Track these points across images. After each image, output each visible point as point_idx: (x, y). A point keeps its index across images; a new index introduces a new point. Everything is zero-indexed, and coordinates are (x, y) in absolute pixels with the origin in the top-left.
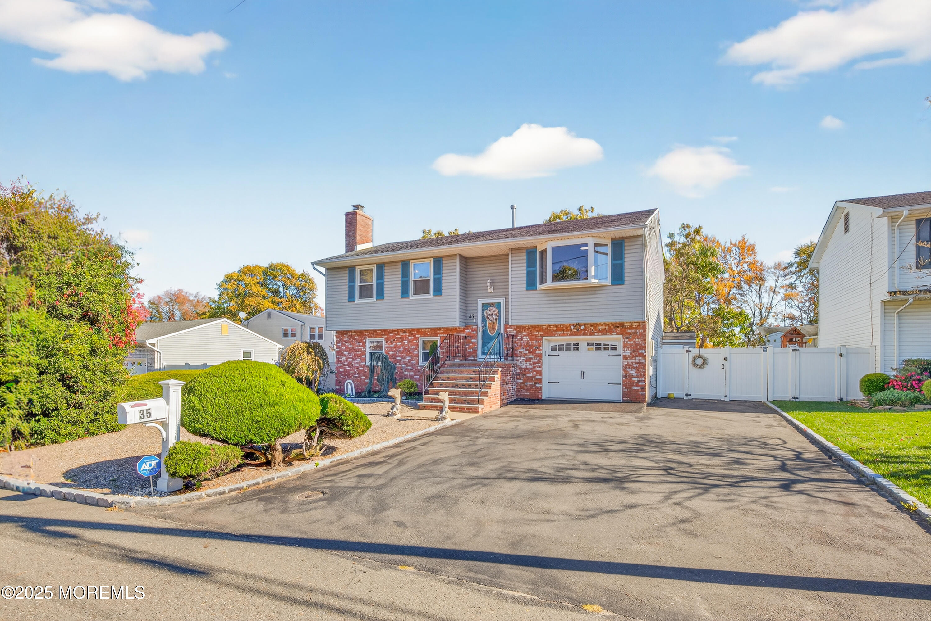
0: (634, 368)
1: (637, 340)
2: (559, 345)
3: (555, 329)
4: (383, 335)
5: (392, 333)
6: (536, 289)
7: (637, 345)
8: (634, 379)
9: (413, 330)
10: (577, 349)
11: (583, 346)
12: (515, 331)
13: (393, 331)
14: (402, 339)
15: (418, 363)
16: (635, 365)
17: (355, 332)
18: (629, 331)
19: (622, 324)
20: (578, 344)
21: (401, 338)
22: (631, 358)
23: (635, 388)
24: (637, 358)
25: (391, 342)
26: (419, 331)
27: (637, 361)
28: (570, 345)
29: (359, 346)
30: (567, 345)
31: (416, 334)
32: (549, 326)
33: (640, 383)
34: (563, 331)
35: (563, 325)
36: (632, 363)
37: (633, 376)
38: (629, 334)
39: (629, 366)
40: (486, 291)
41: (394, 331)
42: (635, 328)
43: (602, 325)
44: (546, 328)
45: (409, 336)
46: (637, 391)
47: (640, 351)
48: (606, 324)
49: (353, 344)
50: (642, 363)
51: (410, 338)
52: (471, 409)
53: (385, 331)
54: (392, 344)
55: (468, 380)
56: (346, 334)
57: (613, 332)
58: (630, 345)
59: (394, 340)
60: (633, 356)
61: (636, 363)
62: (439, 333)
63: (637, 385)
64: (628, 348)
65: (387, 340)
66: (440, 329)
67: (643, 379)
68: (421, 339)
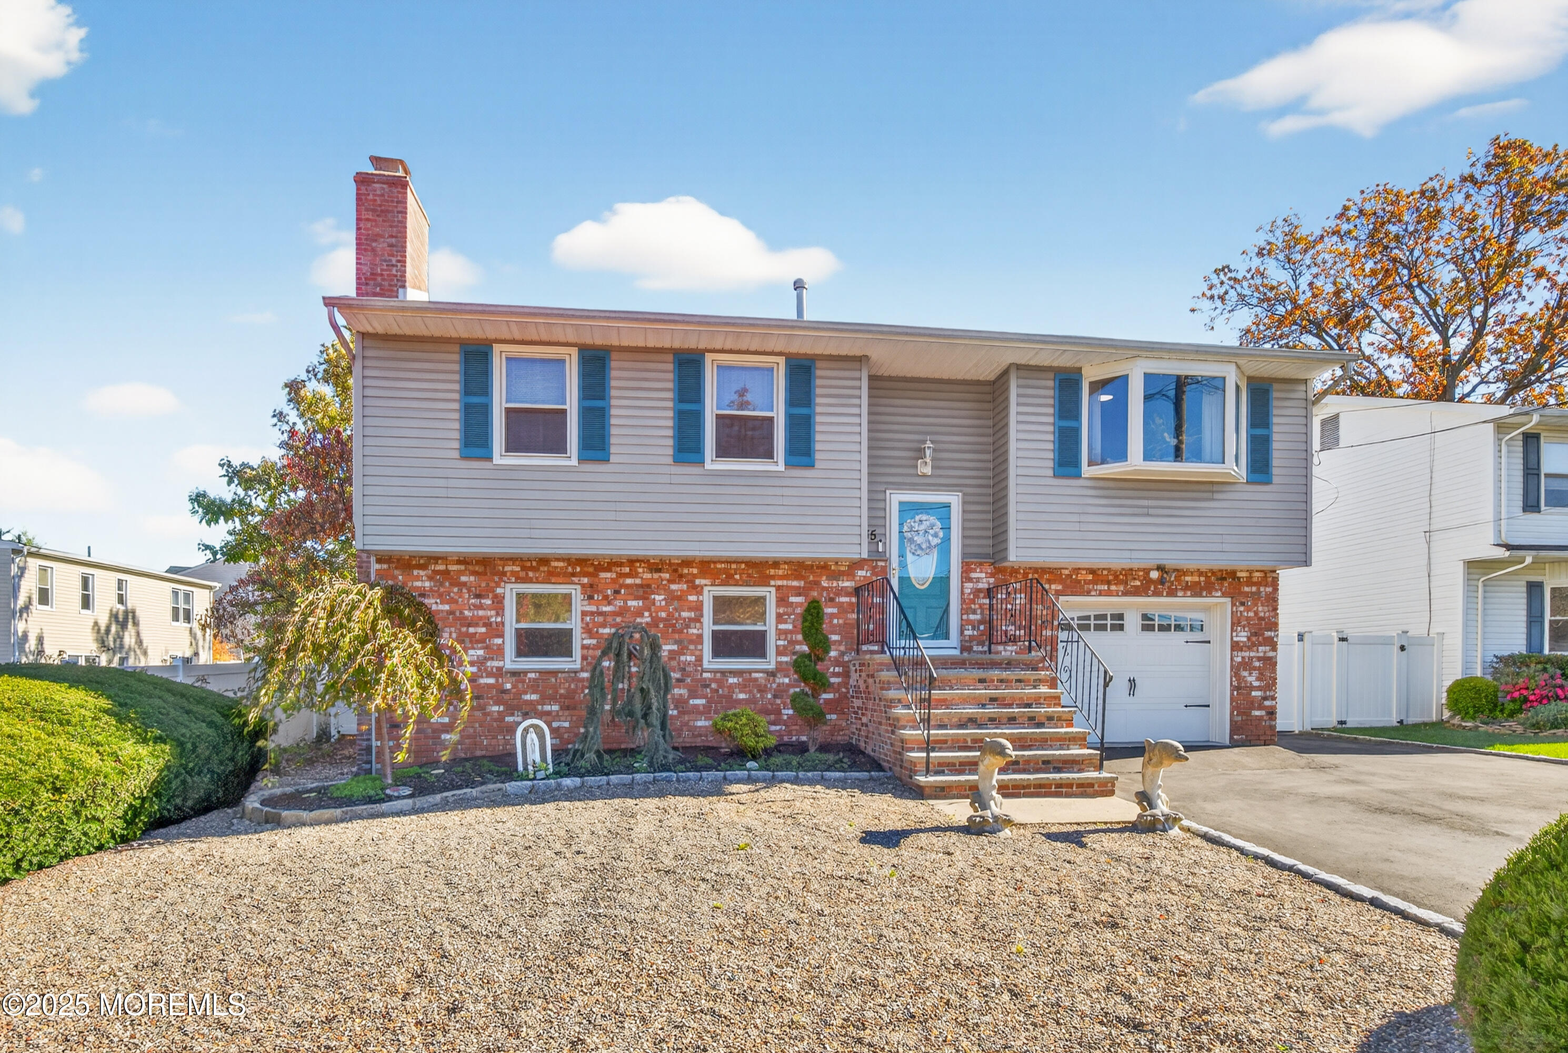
0: (1255, 668)
1: (1260, 609)
2: (1079, 618)
3: (1090, 577)
4: (573, 574)
5: (608, 570)
6: (1078, 476)
7: (1262, 619)
8: (1254, 693)
9: (687, 563)
10: (1121, 628)
11: (1133, 621)
12: (992, 580)
13: (612, 564)
14: (644, 591)
15: (699, 659)
16: (1257, 664)
17: (459, 562)
18: (1247, 589)
19: (1233, 574)
20: (1120, 617)
21: (641, 586)
22: (1250, 649)
23: (1257, 713)
24: (1260, 648)
25: (606, 597)
26: (707, 567)
27: (1261, 654)
28: (1104, 617)
29: (481, 607)
30: (1097, 617)
31: (695, 576)
32: (1077, 570)
33: (1267, 703)
34: (1109, 583)
35: (1109, 570)
36: (1251, 658)
37: (1252, 688)
38: (1246, 594)
39: (1246, 665)
40: (912, 471)
41: (621, 565)
42: (1258, 584)
43: (1192, 574)
44: (1070, 576)
45: (670, 581)
46: (1260, 718)
47: (1268, 634)
48: (1200, 573)
49: (452, 601)
50: (1270, 658)
51: (674, 587)
52: (1092, 785)
53: (582, 561)
54: (609, 604)
55: (983, 706)
56: (423, 567)
57: (1216, 590)
58: (1248, 618)
59: (617, 592)
60: (1254, 645)
61: (1259, 659)
62: (773, 577)
63: (1260, 708)
64: (1244, 627)
65: (590, 592)
66: (776, 564)
67: (1272, 693)
68: (709, 593)
